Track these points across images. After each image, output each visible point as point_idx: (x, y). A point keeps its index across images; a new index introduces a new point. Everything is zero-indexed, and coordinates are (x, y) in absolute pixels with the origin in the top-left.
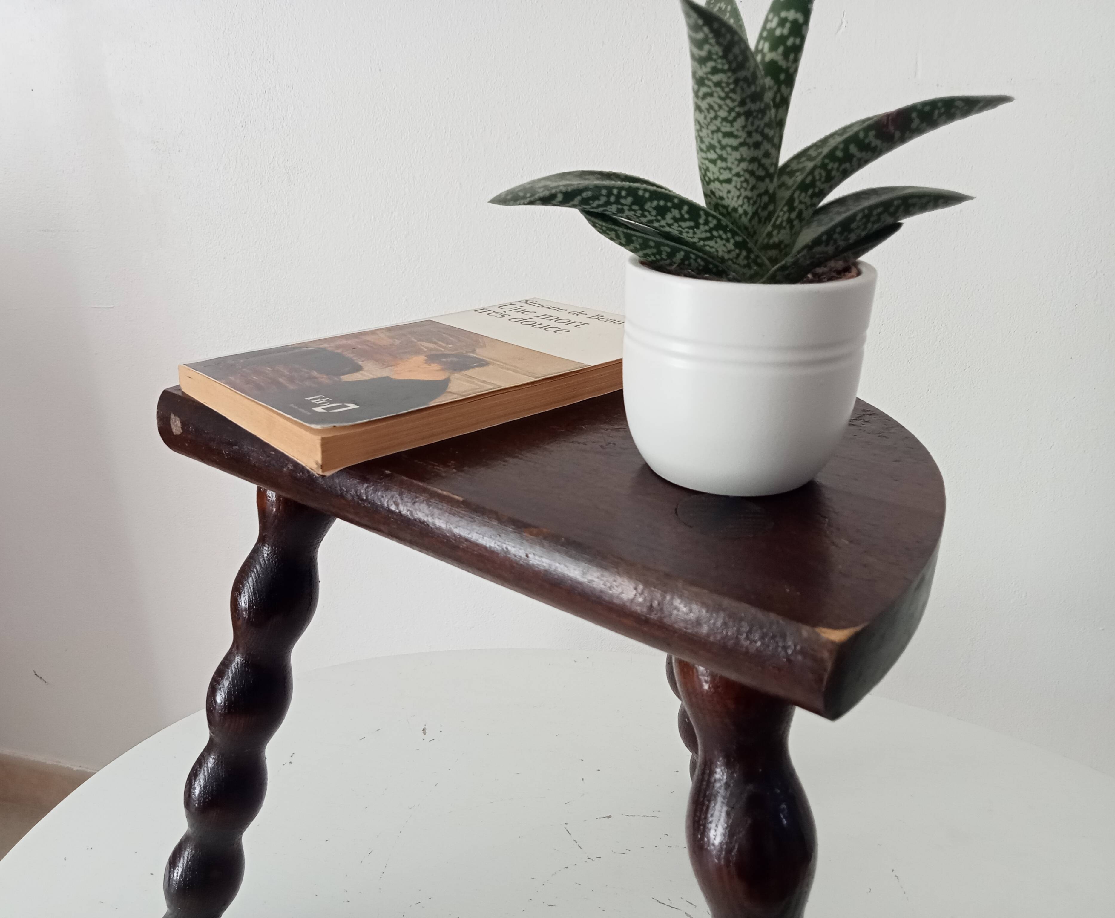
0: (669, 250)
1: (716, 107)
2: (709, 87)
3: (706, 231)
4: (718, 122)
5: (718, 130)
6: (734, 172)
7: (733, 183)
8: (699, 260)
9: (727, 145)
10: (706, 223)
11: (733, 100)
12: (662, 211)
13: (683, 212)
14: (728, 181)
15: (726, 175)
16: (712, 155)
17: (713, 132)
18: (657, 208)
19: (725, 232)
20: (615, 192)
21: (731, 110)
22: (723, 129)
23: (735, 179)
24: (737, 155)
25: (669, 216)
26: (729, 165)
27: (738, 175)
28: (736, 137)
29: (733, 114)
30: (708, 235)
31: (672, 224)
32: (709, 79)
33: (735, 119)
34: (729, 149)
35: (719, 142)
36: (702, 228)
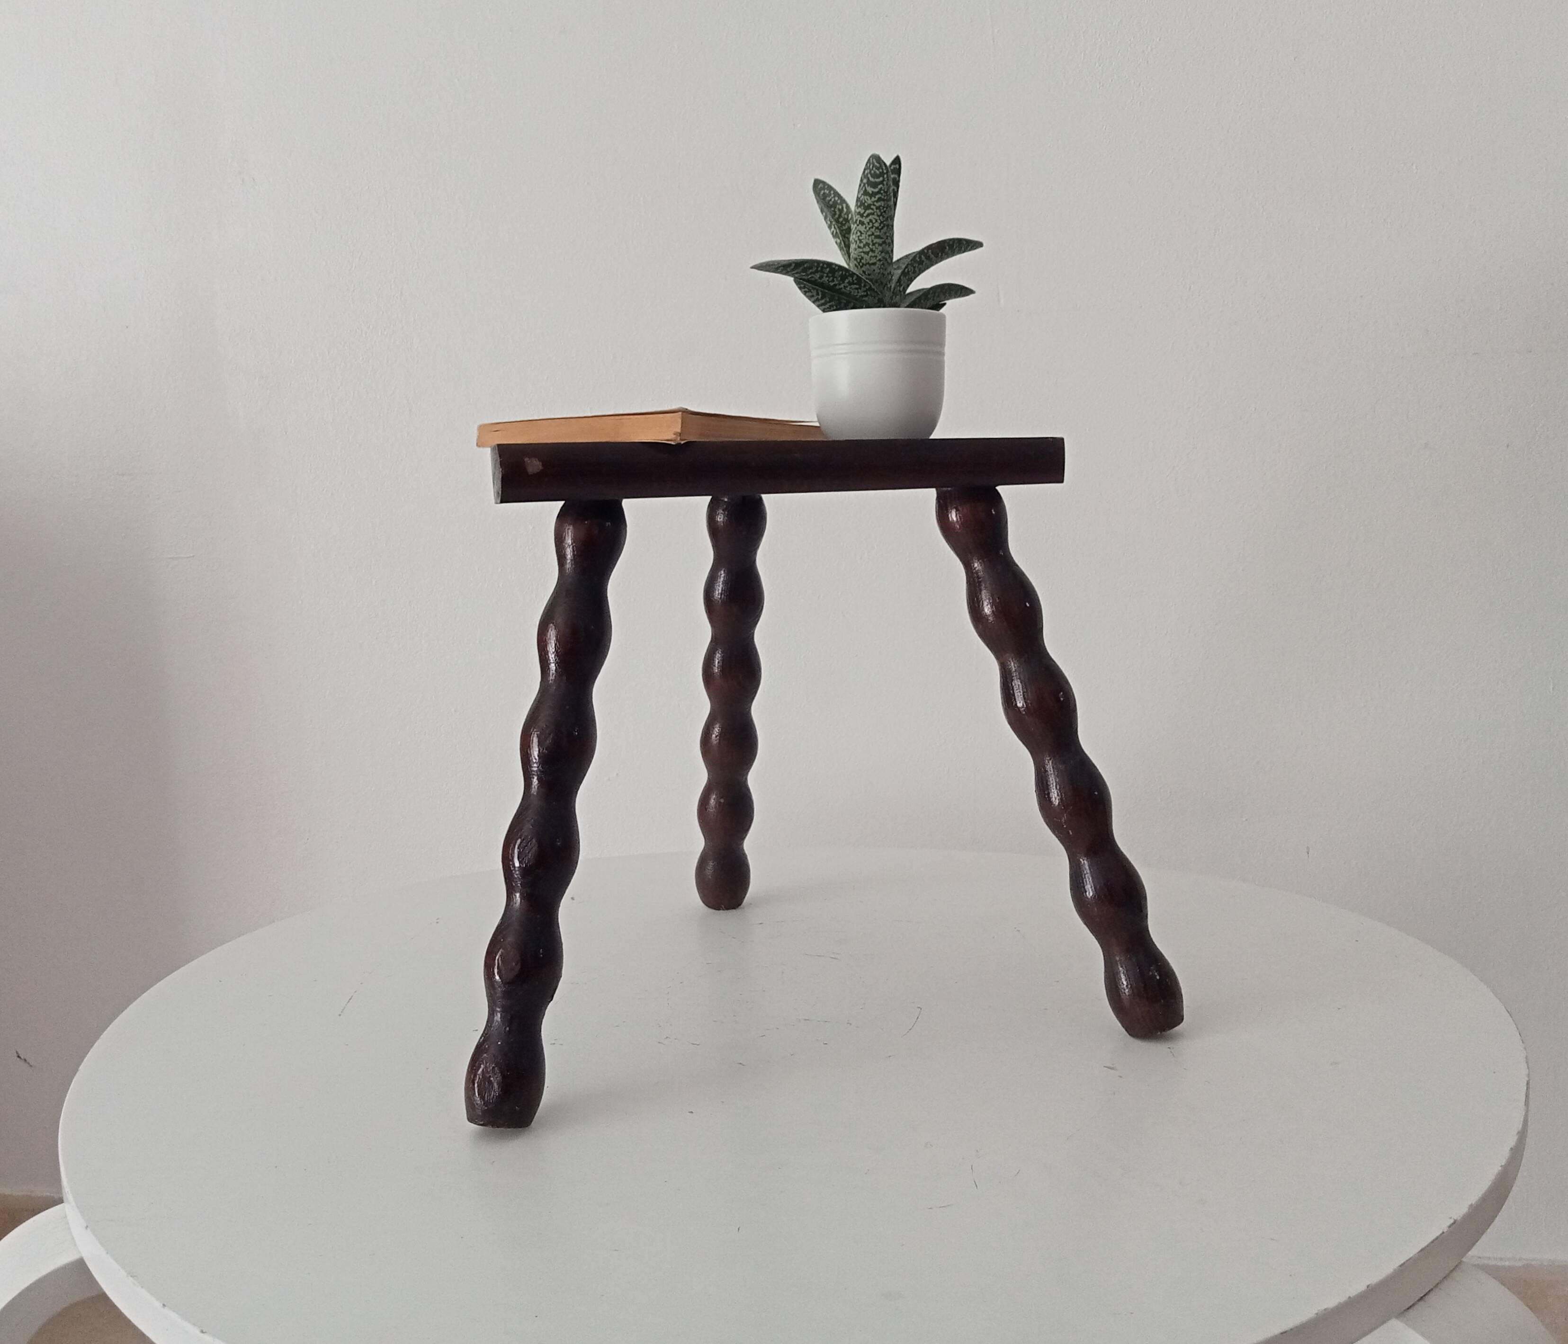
0: (845, 302)
1: (874, 221)
2: (872, 209)
3: (864, 291)
4: (873, 230)
5: (873, 234)
6: (878, 259)
7: (877, 265)
9: (876, 243)
10: (865, 286)
11: (883, 217)
12: (843, 278)
13: (854, 279)
14: (874, 264)
15: (873, 260)
16: (867, 249)
17: (869, 236)
18: (841, 275)
19: (874, 293)
20: (821, 265)
21: (882, 222)
22: (875, 234)
23: (878, 263)
24: (880, 248)
25: (847, 281)
26: (876, 254)
27: (880, 260)
28: (882, 238)
29: (882, 225)
30: (865, 293)
31: (847, 287)
32: (874, 205)
33: (882, 228)
34: (877, 245)
35: (872, 241)
36: (863, 289)
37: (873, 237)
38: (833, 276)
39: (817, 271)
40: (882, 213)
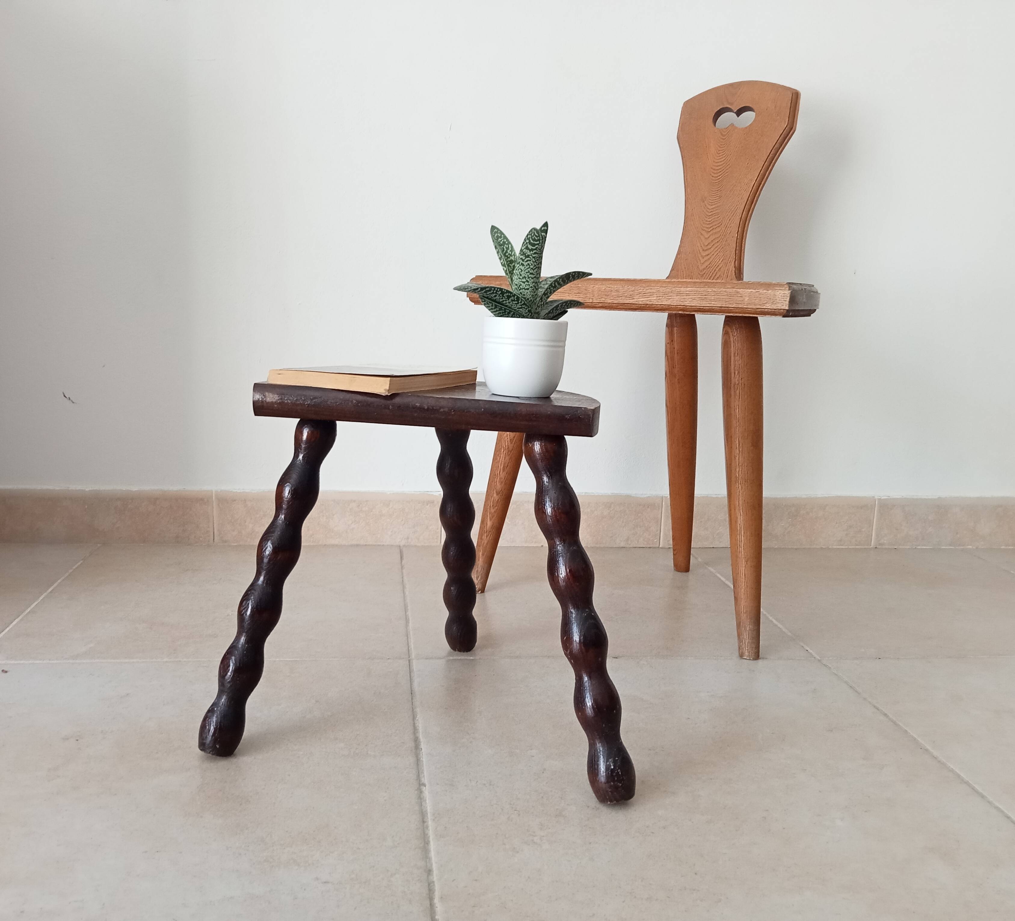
0: (508, 311)
1: (530, 264)
2: (530, 258)
3: (520, 305)
4: (529, 269)
5: (529, 272)
6: (530, 286)
7: (529, 290)
8: (518, 315)
9: (530, 277)
10: (521, 302)
11: (536, 263)
12: (509, 297)
13: (515, 298)
14: (528, 289)
15: (528, 287)
16: (524, 280)
17: (526, 273)
18: (508, 296)
19: (526, 306)
20: (496, 289)
21: (535, 266)
22: (530, 272)
23: (530, 288)
24: (532, 280)
25: (510, 299)
26: (529, 284)
27: (531, 287)
28: (534, 275)
29: (535, 267)
30: (521, 306)
31: (510, 302)
32: (531, 256)
33: (535, 269)
34: (530, 278)
35: (528, 276)
36: (519, 304)
37: (529, 274)
38: (503, 296)
39: (493, 293)
40: (536, 260)
